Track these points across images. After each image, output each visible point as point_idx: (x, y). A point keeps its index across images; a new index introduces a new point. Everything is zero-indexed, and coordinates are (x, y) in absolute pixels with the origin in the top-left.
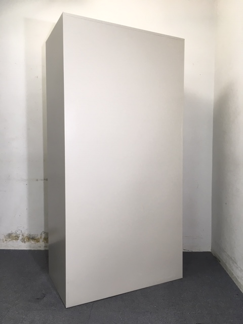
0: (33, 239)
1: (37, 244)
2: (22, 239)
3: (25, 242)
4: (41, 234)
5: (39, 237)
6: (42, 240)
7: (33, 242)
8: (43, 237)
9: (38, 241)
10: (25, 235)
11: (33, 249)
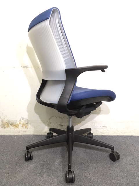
0: (12, 124)
1: (16, 129)
2: (2, 124)
3: (4, 128)
4: (20, 120)
5: (18, 122)
6: (21, 125)
7: (12, 128)
8: (22, 123)
9: (17, 126)
10: (5, 121)
11: (12, 134)
